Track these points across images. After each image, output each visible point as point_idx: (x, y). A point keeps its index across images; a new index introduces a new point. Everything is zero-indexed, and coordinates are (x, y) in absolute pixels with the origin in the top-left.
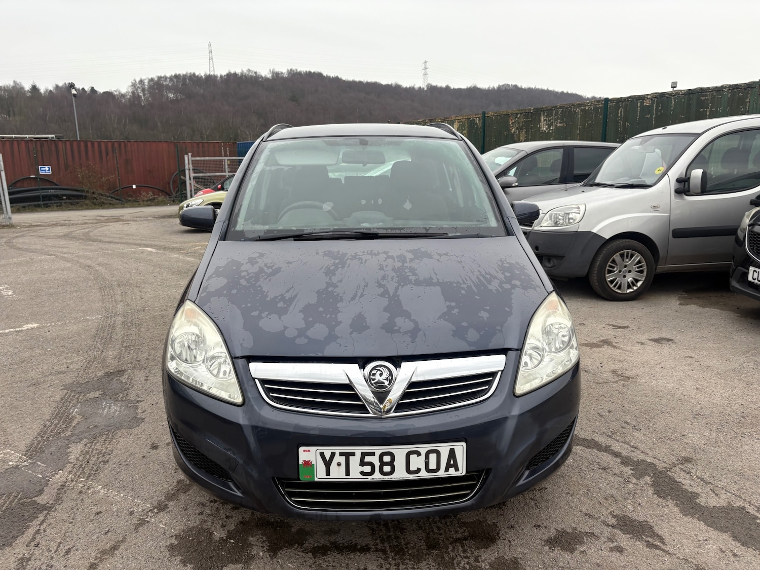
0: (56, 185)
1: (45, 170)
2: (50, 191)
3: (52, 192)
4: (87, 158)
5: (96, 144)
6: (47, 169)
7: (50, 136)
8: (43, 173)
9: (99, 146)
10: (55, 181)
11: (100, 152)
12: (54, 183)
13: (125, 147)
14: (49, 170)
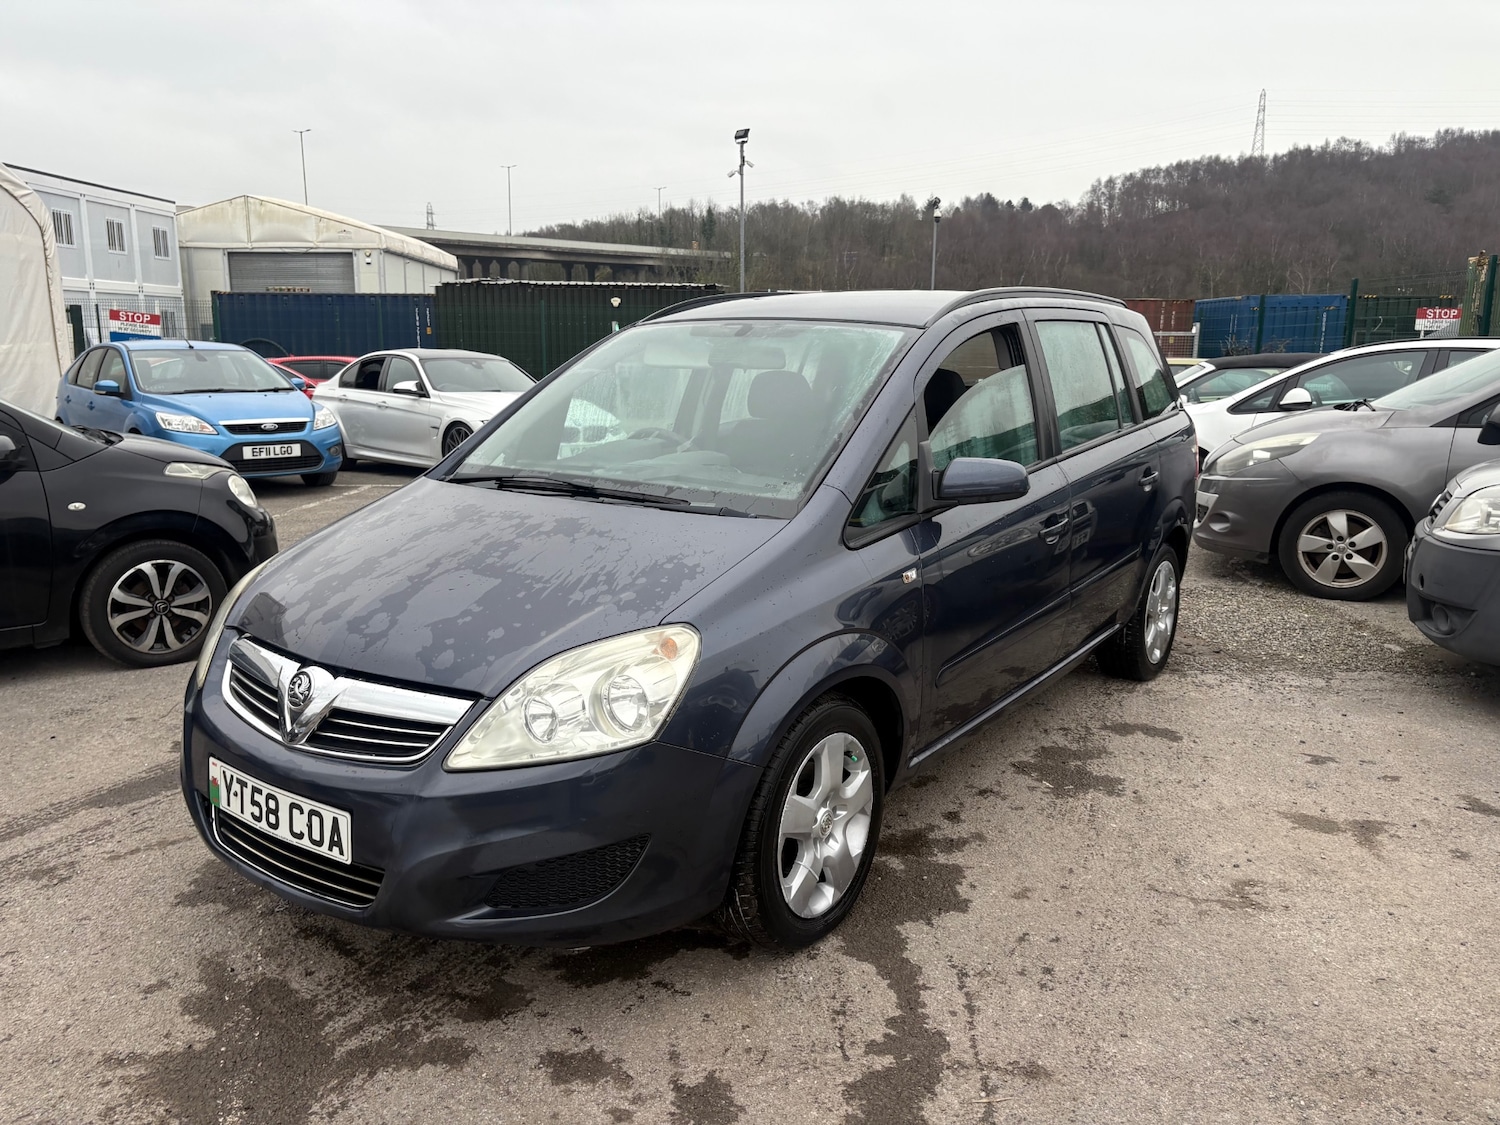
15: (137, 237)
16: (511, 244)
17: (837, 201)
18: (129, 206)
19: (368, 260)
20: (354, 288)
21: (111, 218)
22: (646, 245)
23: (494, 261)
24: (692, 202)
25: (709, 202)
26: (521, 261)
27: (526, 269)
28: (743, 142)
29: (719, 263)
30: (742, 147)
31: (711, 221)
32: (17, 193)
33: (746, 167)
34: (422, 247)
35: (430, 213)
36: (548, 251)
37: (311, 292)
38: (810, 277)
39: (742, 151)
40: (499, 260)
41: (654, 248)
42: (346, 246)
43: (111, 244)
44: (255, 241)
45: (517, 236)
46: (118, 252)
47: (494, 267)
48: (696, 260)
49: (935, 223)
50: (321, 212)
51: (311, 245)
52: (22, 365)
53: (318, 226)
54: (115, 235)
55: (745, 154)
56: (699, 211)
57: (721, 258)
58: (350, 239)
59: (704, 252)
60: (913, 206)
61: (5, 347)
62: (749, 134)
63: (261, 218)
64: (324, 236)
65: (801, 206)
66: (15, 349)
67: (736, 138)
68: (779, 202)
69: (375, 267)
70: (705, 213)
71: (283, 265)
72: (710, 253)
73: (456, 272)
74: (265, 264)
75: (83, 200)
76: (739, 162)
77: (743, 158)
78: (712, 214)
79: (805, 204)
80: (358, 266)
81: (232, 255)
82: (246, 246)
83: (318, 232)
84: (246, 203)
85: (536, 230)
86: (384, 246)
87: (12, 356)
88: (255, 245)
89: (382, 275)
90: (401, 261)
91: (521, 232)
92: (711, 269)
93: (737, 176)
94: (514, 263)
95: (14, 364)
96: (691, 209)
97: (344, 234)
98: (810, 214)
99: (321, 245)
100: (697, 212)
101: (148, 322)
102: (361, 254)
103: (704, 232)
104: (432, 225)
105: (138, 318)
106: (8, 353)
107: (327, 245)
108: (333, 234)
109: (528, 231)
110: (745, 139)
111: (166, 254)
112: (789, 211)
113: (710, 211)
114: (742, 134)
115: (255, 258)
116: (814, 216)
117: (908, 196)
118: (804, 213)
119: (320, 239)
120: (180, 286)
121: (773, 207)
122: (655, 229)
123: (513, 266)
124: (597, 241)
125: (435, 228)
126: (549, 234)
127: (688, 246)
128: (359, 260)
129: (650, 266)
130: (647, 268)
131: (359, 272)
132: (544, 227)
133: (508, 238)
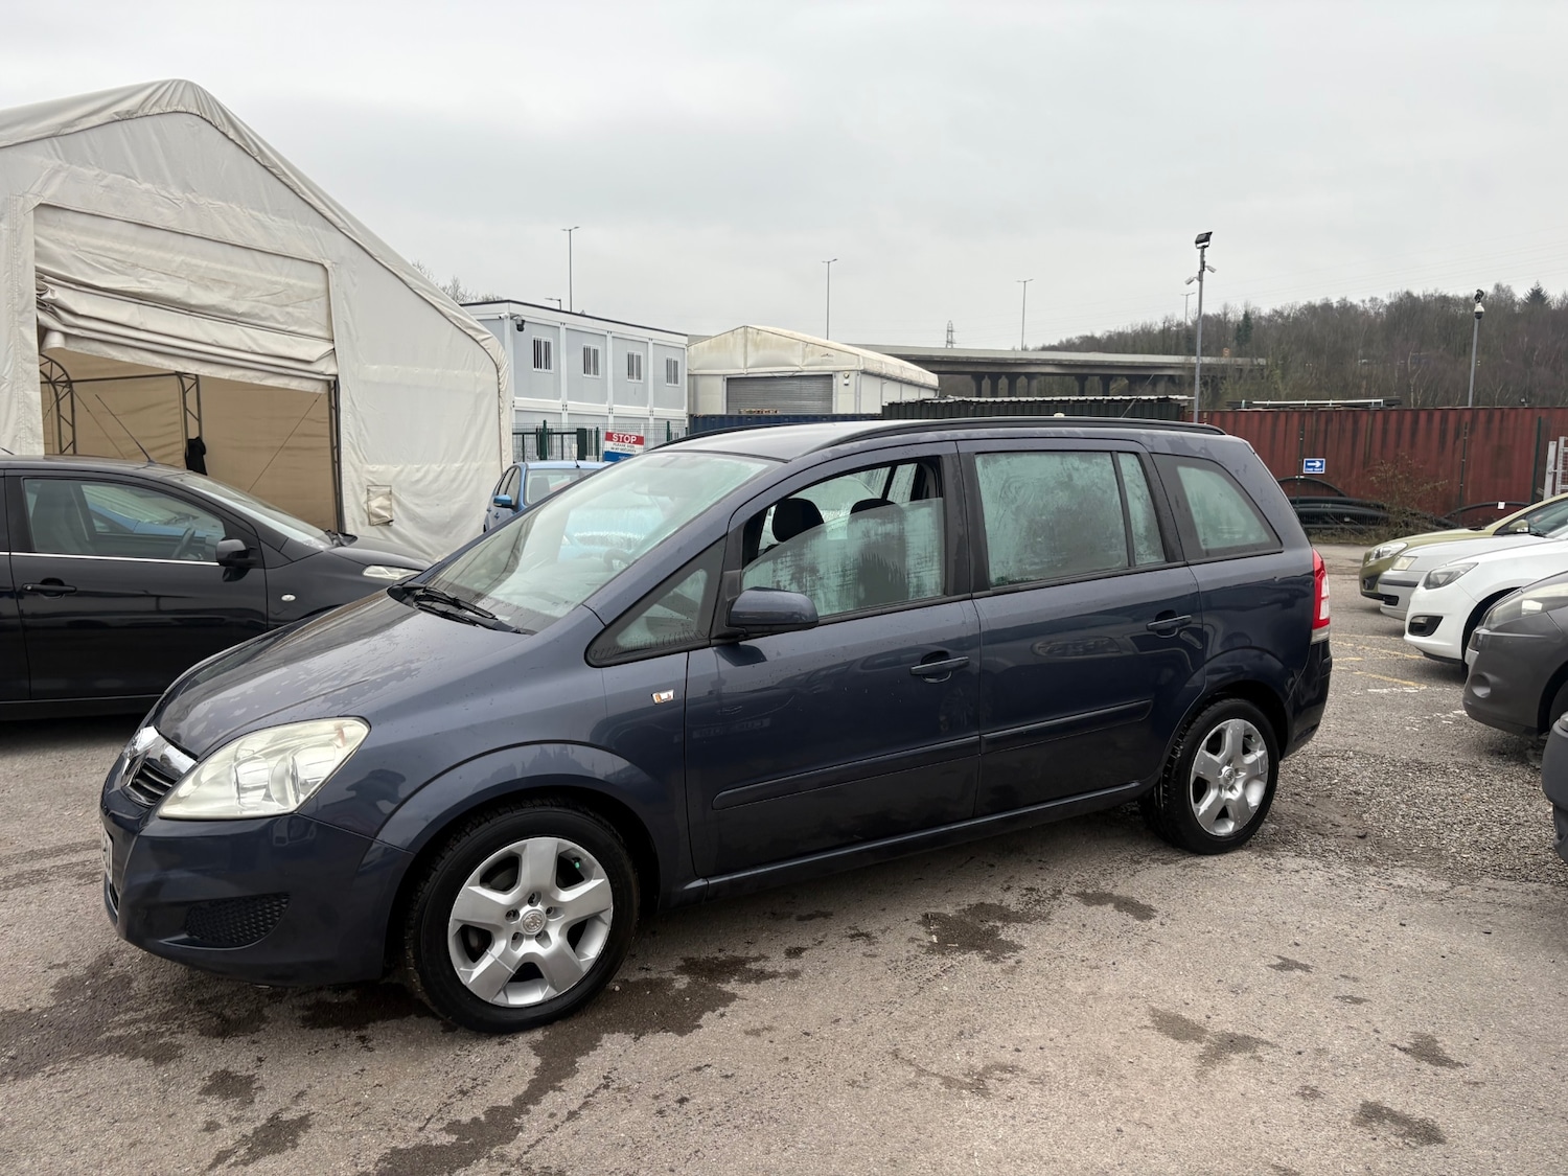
0: (1341, 495)
1: (1314, 467)
2: (1323, 505)
3: (1329, 508)
4: (1413, 445)
5: (1437, 416)
6: (1318, 464)
7: (1373, 401)
8: (1310, 471)
9: (1444, 420)
10: (1339, 486)
11: (1443, 433)
12: (1336, 491)
13: (1502, 420)
14: (1321, 467)
15: (652, 368)
16: (1021, 359)
17: (1409, 294)
18: (647, 340)
19: (846, 381)
20: (831, 408)
21: (631, 351)
22: (1170, 354)
23: (1003, 377)
24: (1226, 307)
25: (1246, 305)
26: (1030, 376)
27: (1035, 383)
28: (1204, 247)
29: (1251, 371)
30: (1203, 252)
31: (1248, 326)
32: (479, 337)
33: (1207, 271)
34: (902, 367)
35: (950, 331)
36: (1059, 364)
37: (778, 413)
38: (1364, 383)
39: (1202, 256)
40: (1008, 375)
41: (1176, 357)
42: (827, 368)
43: (630, 374)
44: (750, 367)
45: (1034, 350)
46: (635, 380)
47: (1003, 382)
48: (1224, 368)
49: (1476, 320)
50: (808, 338)
51: (797, 369)
52: (471, 480)
53: (804, 350)
54: (633, 366)
55: (1205, 259)
56: (1236, 314)
57: (1253, 365)
58: (831, 362)
59: (1233, 359)
60: (1511, 297)
61: (457, 465)
62: (1212, 237)
63: (757, 346)
64: (809, 360)
65: (1361, 304)
66: (466, 467)
67: (1197, 242)
68: (1335, 301)
69: (851, 388)
70: (1241, 318)
71: (772, 388)
72: (1240, 360)
73: (936, 390)
74: (757, 387)
75: (609, 337)
76: (1199, 268)
77: (1203, 263)
78: (1249, 319)
79: (1367, 301)
80: (837, 389)
81: (730, 380)
82: (742, 371)
83: (804, 357)
84: (746, 333)
85: (1055, 342)
86: (862, 368)
87: (463, 473)
88: (750, 370)
89: (858, 395)
90: (878, 381)
91: (1040, 345)
92: (1240, 378)
93: (1196, 283)
94: (1023, 377)
95: (463, 480)
96: (1225, 314)
97: (826, 358)
98: (1372, 313)
99: (806, 368)
100: (1231, 316)
101: (634, 443)
102: (840, 376)
103: (1237, 338)
104: (952, 343)
105: (627, 439)
106: (459, 470)
107: (810, 368)
108: (817, 358)
109: (1047, 344)
110: (1206, 244)
111: (676, 382)
112: (1346, 309)
113: (1247, 316)
114: (1203, 238)
115: (749, 383)
116: (1377, 314)
117: (1504, 286)
118: (1365, 312)
119: (805, 363)
120: (685, 409)
121: (1327, 307)
122: (1181, 336)
123: (1022, 381)
124: (1117, 352)
125: (955, 346)
126: (1068, 346)
127: (1219, 353)
128: (839, 381)
129: (1170, 376)
130: (1166, 379)
131: (837, 393)
132: (1064, 340)
133: (1025, 353)
